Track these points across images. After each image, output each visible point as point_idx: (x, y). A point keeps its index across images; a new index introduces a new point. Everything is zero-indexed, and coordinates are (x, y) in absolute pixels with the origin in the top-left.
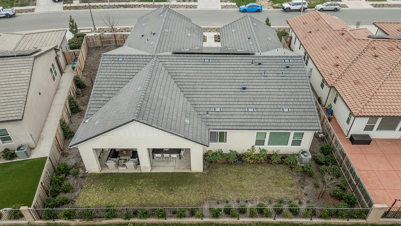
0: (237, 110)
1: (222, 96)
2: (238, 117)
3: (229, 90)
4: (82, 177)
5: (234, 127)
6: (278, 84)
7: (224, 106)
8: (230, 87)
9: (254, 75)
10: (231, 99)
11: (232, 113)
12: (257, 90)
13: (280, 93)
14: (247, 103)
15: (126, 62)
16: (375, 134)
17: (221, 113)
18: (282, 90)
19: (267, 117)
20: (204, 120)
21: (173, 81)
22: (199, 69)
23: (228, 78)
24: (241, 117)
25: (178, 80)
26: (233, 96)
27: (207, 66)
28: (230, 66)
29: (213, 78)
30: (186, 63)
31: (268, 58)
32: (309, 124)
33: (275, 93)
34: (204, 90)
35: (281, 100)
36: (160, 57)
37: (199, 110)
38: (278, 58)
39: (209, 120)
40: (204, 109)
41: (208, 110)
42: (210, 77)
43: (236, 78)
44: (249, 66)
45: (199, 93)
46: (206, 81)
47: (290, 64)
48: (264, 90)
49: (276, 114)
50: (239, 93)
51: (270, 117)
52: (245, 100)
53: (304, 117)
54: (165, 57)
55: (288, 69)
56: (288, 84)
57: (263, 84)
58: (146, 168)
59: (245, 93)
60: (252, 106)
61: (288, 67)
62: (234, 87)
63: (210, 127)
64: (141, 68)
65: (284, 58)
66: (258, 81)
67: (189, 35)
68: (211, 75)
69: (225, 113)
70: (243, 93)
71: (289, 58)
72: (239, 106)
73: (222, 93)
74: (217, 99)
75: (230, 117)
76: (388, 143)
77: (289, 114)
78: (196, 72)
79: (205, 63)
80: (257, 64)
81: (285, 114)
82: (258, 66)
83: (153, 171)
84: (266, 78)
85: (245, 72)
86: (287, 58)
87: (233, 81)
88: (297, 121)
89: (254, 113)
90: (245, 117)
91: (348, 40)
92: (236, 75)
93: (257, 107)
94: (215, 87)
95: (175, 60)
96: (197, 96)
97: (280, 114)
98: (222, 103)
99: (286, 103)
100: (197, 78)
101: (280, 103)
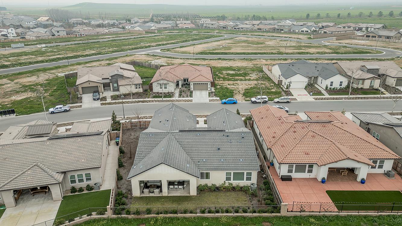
0: (215, 160)
1: (207, 153)
2: (215, 164)
3: (211, 150)
4: (130, 199)
5: (213, 169)
6: (238, 147)
7: (208, 158)
8: (211, 148)
9: (224, 142)
10: (211, 155)
11: (212, 162)
12: (226, 150)
13: (239, 151)
14: (221, 157)
15: (154, 137)
16: (294, 175)
17: (206, 162)
18: (239, 150)
19: (231, 164)
20: (197, 166)
21: (180, 146)
22: (194, 139)
23: (210, 144)
24: (217, 164)
25: (182, 145)
26: (213, 153)
27: (198, 138)
28: (211, 137)
29: (202, 143)
30: (187, 136)
31: (232, 133)
32: (253, 167)
33: (236, 151)
34: (197, 150)
35: (239, 155)
36: (173, 133)
37: (194, 160)
38: (238, 133)
39: (200, 166)
40: (197, 160)
41: (199, 160)
42: (200, 144)
43: (215, 144)
44: (222, 137)
45: (195, 152)
46: (198, 145)
47: (245, 136)
48: (230, 150)
49: (236, 162)
50: (216, 152)
51: (232, 164)
52: (219, 155)
53: (251, 164)
54: (175, 133)
55: (243, 139)
56: (243, 147)
57: (230, 147)
58: (165, 193)
59: (219, 152)
60: (223, 158)
61: (243, 138)
62: (213, 148)
63: (200, 169)
64: (162, 139)
65: (241, 133)
66: (226, 145)
67: (188, 120)
68: (201, 142)
69: (208, 162)
70: (218, 152)
71: (244, 133)
72: (216, 158)
73: (207, 152)
74: (204, 155)
75: (211, 164)
76: (302, 180)
77: (242, 162)
78: (192, 141)
79: (198, 136)
80: (226, 136)
81: (241, 162)
82: (227, 137)
83: (169, 195)
84: (231, 143)
85: (219, 140)
86: (243, 133)
87: (213, 145)
88: (247, 165)
89: (224, 162)
90: (219, 164)
91: (282, 123)
92: (215, 142)
93: (226, 158)
94: (203, 148)
95: (181, 135)
96: (193, 153)
97: (238, 162)
98: (207, 157)
99: (241, 157)
100: (193, 144)
101: (238, 157)
